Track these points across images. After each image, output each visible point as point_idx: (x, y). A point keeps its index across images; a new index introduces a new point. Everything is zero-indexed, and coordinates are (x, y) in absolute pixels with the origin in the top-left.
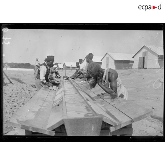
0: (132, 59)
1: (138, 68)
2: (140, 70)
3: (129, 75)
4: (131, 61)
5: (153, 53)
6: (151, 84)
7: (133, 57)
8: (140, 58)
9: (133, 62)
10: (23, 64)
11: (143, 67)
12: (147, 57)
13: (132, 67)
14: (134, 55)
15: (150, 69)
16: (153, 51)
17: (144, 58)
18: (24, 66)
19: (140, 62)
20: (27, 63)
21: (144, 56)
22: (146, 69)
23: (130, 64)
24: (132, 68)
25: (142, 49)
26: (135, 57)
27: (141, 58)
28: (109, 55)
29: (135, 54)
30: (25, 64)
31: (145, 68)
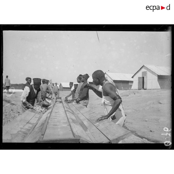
0: (132, 80)
1: (137, 89)
2: (139, 90)
3: (128, 96)
4: (131, 81)
5: (152, 74)
6: (150, 105)
7: (133, 77)
8: (139, 78)
9: (132, 82)
10: (17, 85)
11: (143, 88)
12: (147, 77)
13: (131, 87)
14: (133, 75)
15: (150, 89)
16: (152, 70)
17: (143, 78)
18: (17, 87)
19: (140, 82)
20: (21, 84)
21: (143, 76)
22: (146, 89)
23: (130, 84)
24: (132, 89)
25: (141, 68)
26: (134, 77)
27: (141, 78)
28: (108, 75)
29: (135, 73)
30: (19, 84)
31: (144, 88)
